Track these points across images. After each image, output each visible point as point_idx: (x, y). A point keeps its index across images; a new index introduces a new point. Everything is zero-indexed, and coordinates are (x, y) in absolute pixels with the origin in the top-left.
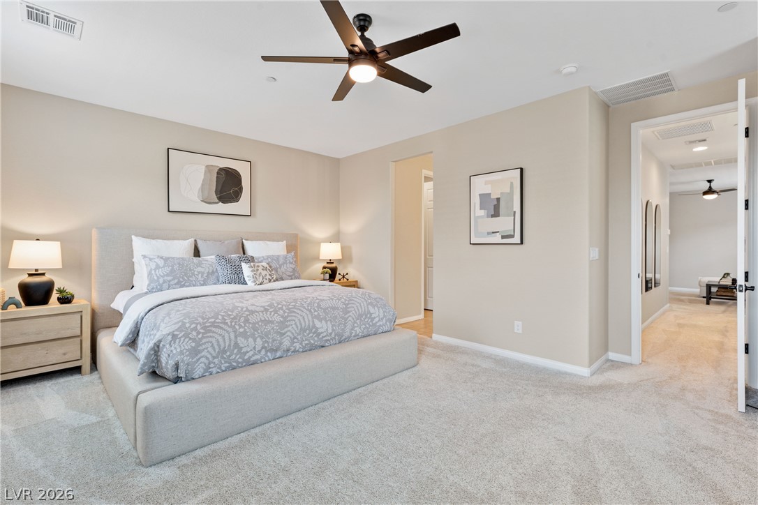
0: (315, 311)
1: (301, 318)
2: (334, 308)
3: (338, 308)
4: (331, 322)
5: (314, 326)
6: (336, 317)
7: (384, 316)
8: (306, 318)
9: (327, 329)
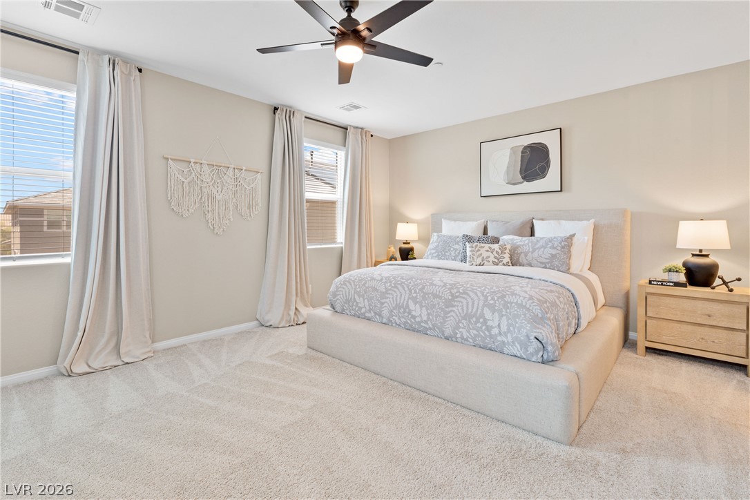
0: (415, 292)
1: (399, 294)
2: (436, 296)
3: (440, 297)
4: (427, 309)
5: (408, 306)
6: (434, 306)
7: (509, 330)
8: (403, 296)
9: (421, 315)
